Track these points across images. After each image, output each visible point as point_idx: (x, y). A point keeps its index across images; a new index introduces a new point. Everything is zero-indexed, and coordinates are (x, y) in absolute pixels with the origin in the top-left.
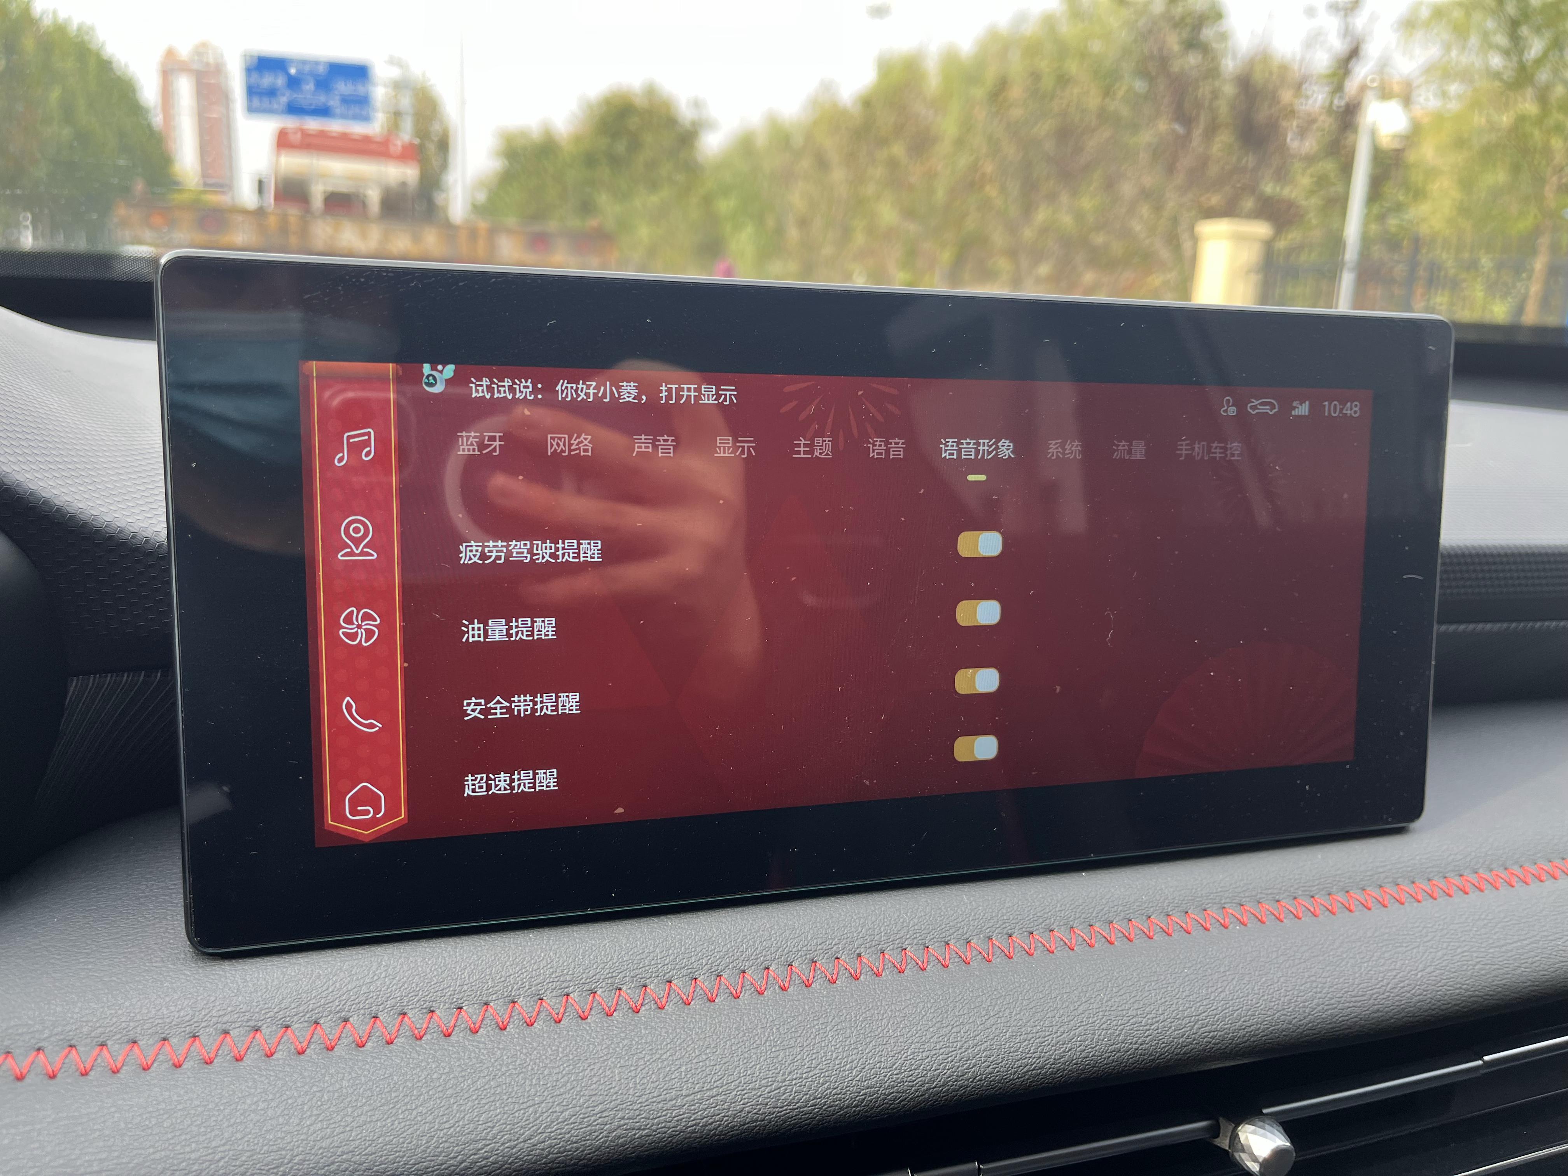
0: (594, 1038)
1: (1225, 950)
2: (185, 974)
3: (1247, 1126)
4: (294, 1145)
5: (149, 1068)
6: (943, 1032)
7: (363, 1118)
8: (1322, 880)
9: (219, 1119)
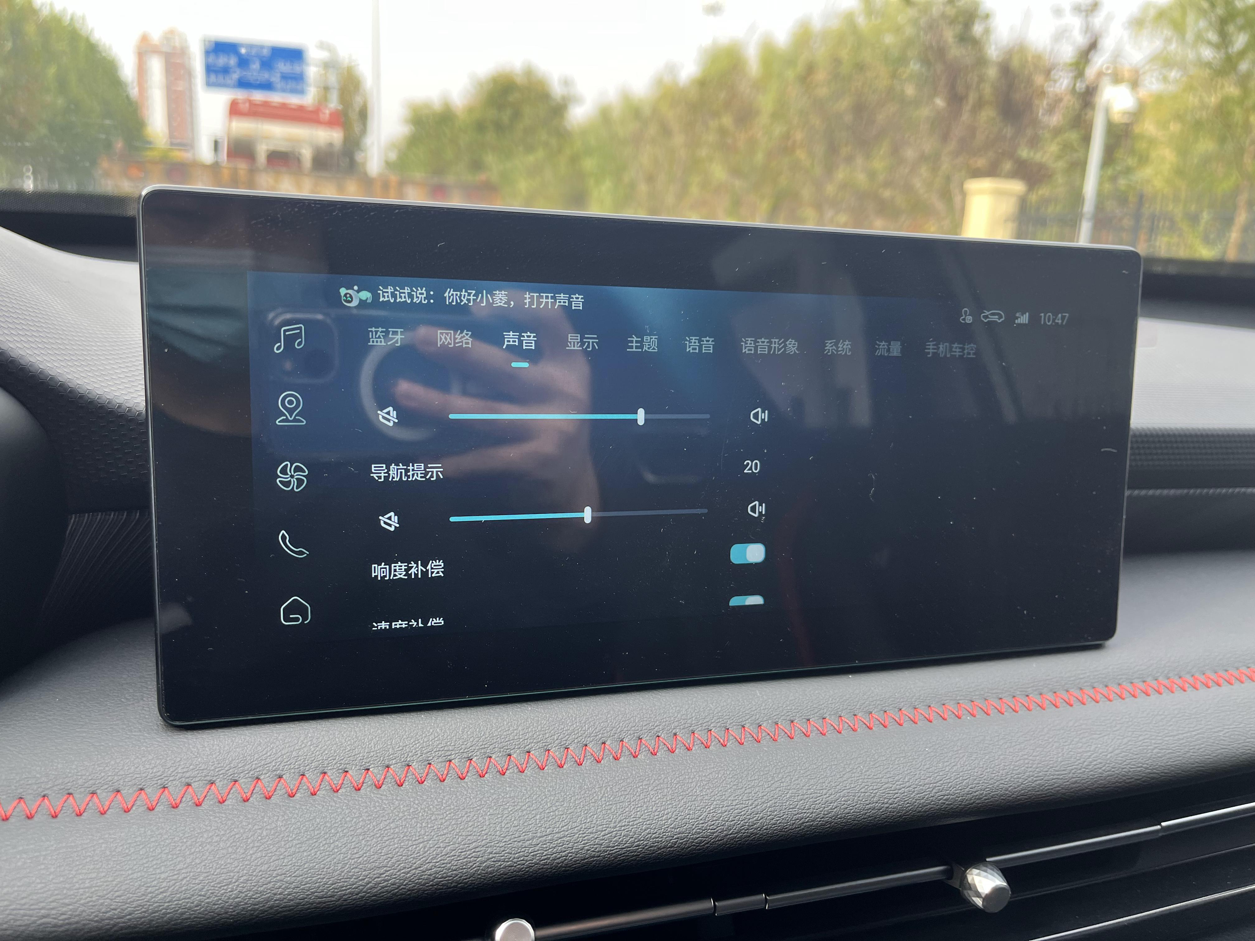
0: (470, 793)
1: (958, 734)
2: (158, 741)
3: (974, 870)
4: (240, 869)
5: (129, 811)
6: (738, 792)
7: (293, 849)
8: (1036, 683)
9: (183, 848)
